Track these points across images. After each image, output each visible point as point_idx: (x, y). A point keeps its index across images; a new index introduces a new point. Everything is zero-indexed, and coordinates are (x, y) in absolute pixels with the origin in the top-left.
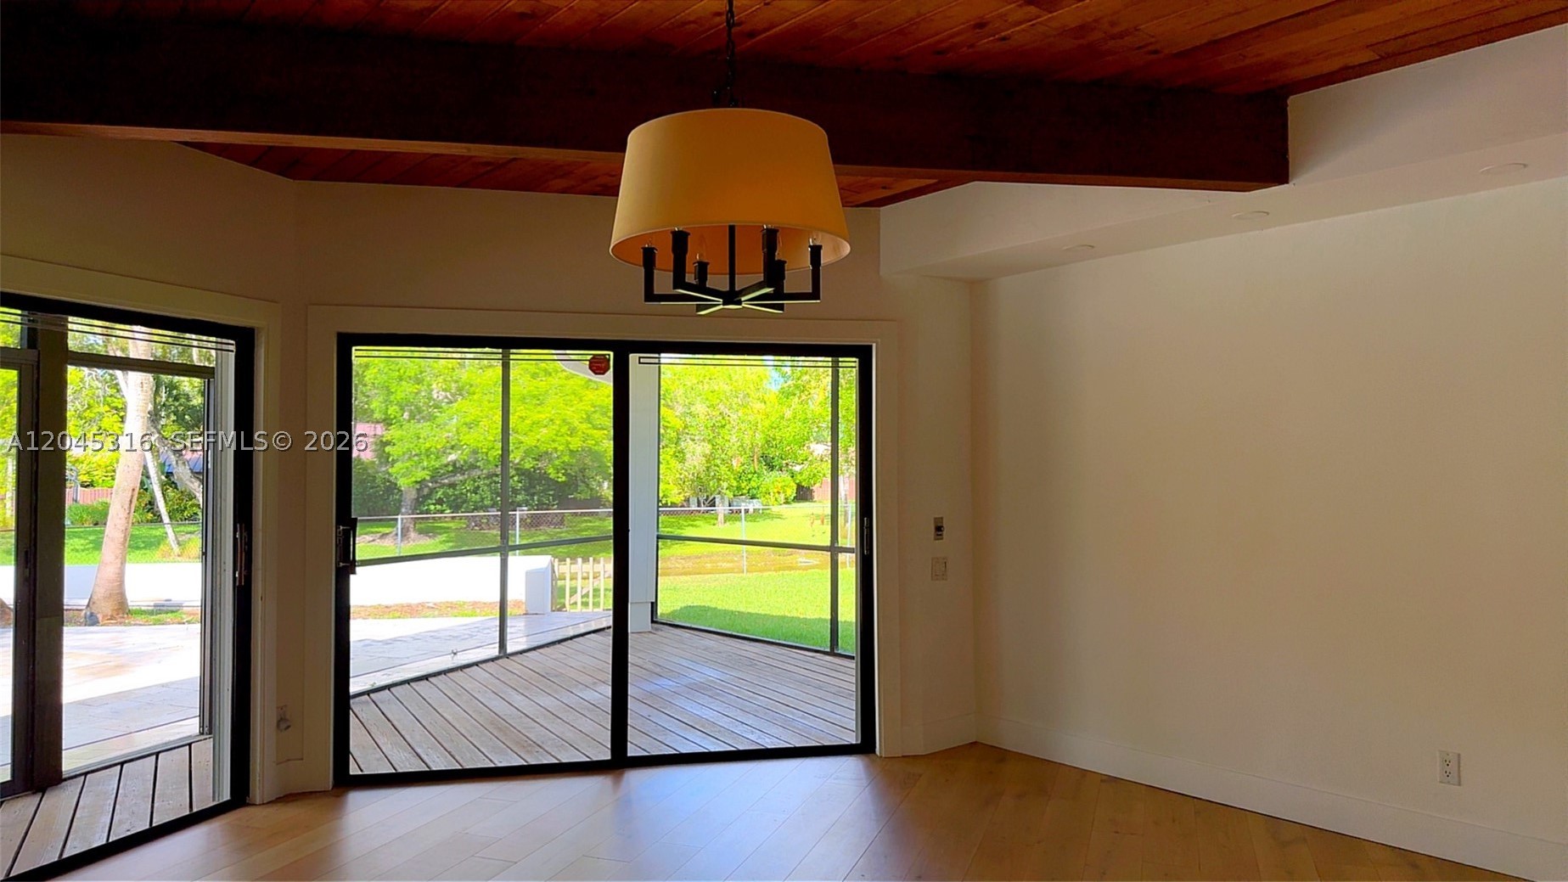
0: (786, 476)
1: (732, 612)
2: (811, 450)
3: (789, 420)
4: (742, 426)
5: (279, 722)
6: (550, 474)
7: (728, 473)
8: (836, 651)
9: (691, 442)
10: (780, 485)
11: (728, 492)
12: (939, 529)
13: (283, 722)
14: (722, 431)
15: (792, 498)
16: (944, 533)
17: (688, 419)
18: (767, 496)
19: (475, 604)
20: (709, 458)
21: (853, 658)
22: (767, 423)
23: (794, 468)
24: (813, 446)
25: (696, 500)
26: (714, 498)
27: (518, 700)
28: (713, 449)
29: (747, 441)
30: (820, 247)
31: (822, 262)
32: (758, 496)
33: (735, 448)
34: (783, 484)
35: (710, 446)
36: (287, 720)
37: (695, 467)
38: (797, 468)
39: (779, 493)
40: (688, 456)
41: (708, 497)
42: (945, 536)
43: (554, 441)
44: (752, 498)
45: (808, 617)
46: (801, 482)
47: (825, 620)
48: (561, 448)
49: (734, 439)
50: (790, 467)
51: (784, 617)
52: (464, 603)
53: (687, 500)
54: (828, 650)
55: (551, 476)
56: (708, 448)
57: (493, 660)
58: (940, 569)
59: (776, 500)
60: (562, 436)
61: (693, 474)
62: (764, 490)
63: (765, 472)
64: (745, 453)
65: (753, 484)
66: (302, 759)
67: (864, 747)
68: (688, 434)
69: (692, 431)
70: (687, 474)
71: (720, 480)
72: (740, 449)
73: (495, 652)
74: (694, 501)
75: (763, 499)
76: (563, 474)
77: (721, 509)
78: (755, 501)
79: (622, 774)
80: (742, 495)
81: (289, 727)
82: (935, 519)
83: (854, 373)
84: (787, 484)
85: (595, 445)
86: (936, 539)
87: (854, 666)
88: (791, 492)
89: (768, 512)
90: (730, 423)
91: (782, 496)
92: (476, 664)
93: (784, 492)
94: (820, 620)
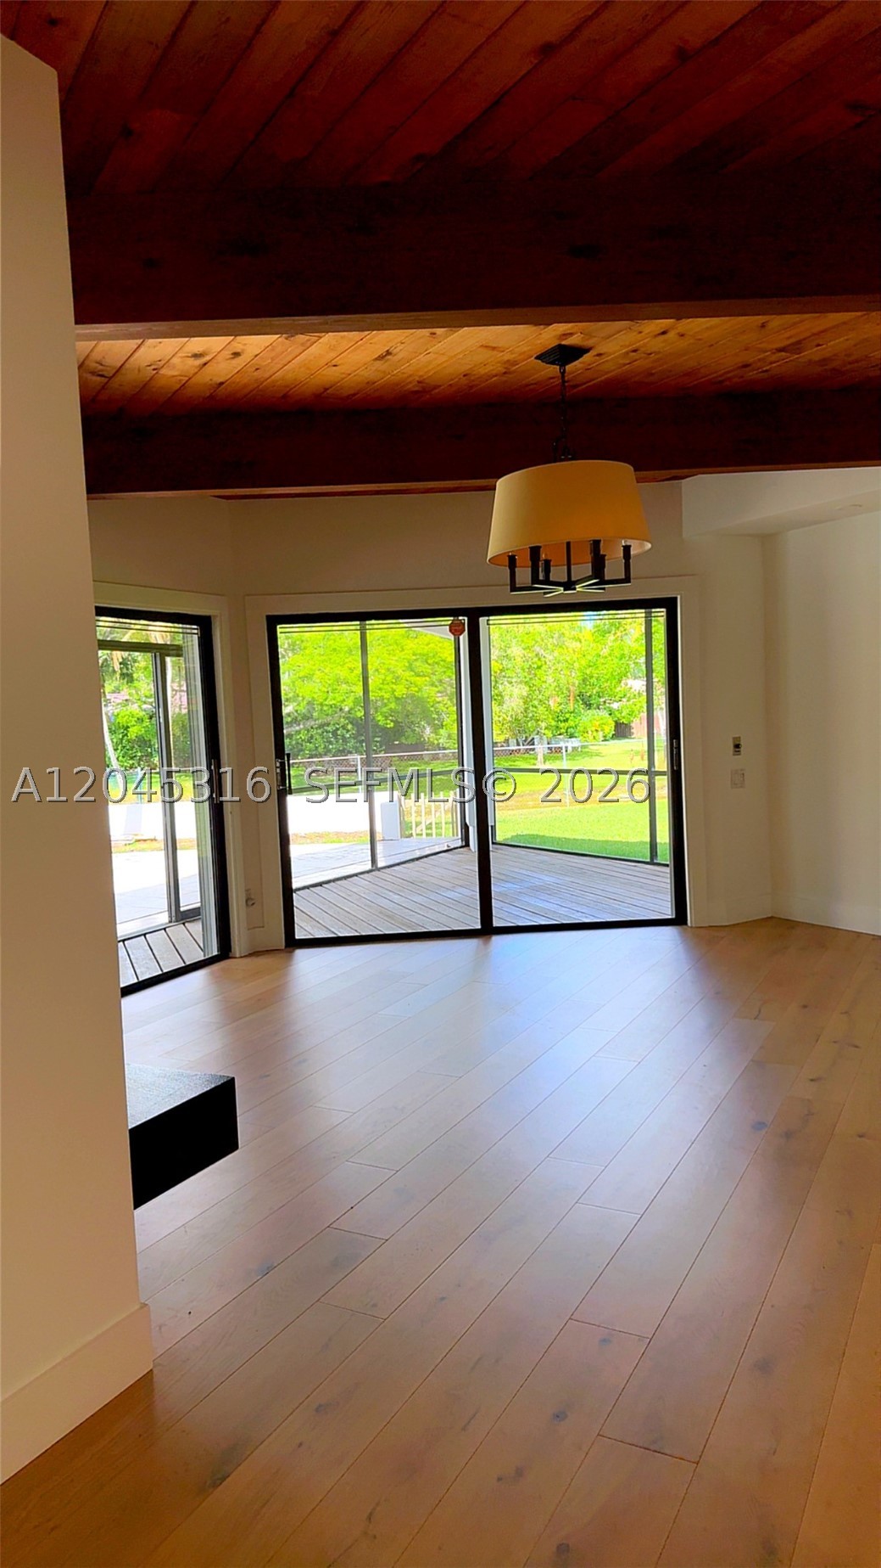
0: (605, 714)
1: (559, 839)
2: (629, 686)
3: (606, 657)
4: (559, 666)
5: (247, 901)
6: (379, 721)
7: (546, 713)
8: (655, 861)
9: (508, 685)
10: (598, 723)
11: (546, 732)
12: (737, 746)
13: (249, 901)
14: (539, 672)
15: (611, 736)
16: (742, 749)
17: (504, 662)
18: (586, 735)
19: (337, 834)
20: (527, 700)
21: (667, 865)
22: (584, 662)
23: (611, 705)
24: (631, 682)
25: (515, 741)
26: (533, 739)
27: (396, 898)
28: (530, 690)
29: (563, 681)
30: (630, 546)
31: (632, 553)
32: (576, 735)
33: (552, 688)
34: (601, 722)
35: (527, 688)
36: (252, 899)
37: (513, 709)
38: (615, 706)
39: (597, 731)
40: (506, 698)
41: (526, 737)
42: (742, 753)
43: (380, 689)
44: (570, 738)
45: (630, 841)
46: (619, 719)
47: (646, 843)
48: (386, 696)
49: (550, 680)
50: (607, 705)
51: (607, 842)
52: (329, 833)
53: (507, 741)
54: (648, 860)
55: (380, 723)
56: (525, 690)
57: (368, 872)
58: (739, 780)
59: (594, 738)
60: (388, 684)
61: (511, 716)
62: (582, 729)
63: (582, 711)
64: (563, 693)
65: (571, 723)
66: (263, 927)
67: (679, 919)
68: (504, 677)
69: (509, 673)
70: (505, 716)
71: (538, 720)
72: (557, 689)
73: (368, 866)
74: (513, 741)
75: (581, 738)
76: (392, 721)
77: (541, 748)
78: (572, 739)
79: (490, 938)
80: (560, 734)
81: (253, 904)
82: (734, 738)
83: (662, 620)
84: (604, 721)
85: (418, 692)
86: (734, 755)
87: (669, 871)
88: (610, 729)
89: (586, 750)
90: (546, 663)
91: (601, 734)
92: (356, 875)
93: (602, 730)
94: (642, 843)
